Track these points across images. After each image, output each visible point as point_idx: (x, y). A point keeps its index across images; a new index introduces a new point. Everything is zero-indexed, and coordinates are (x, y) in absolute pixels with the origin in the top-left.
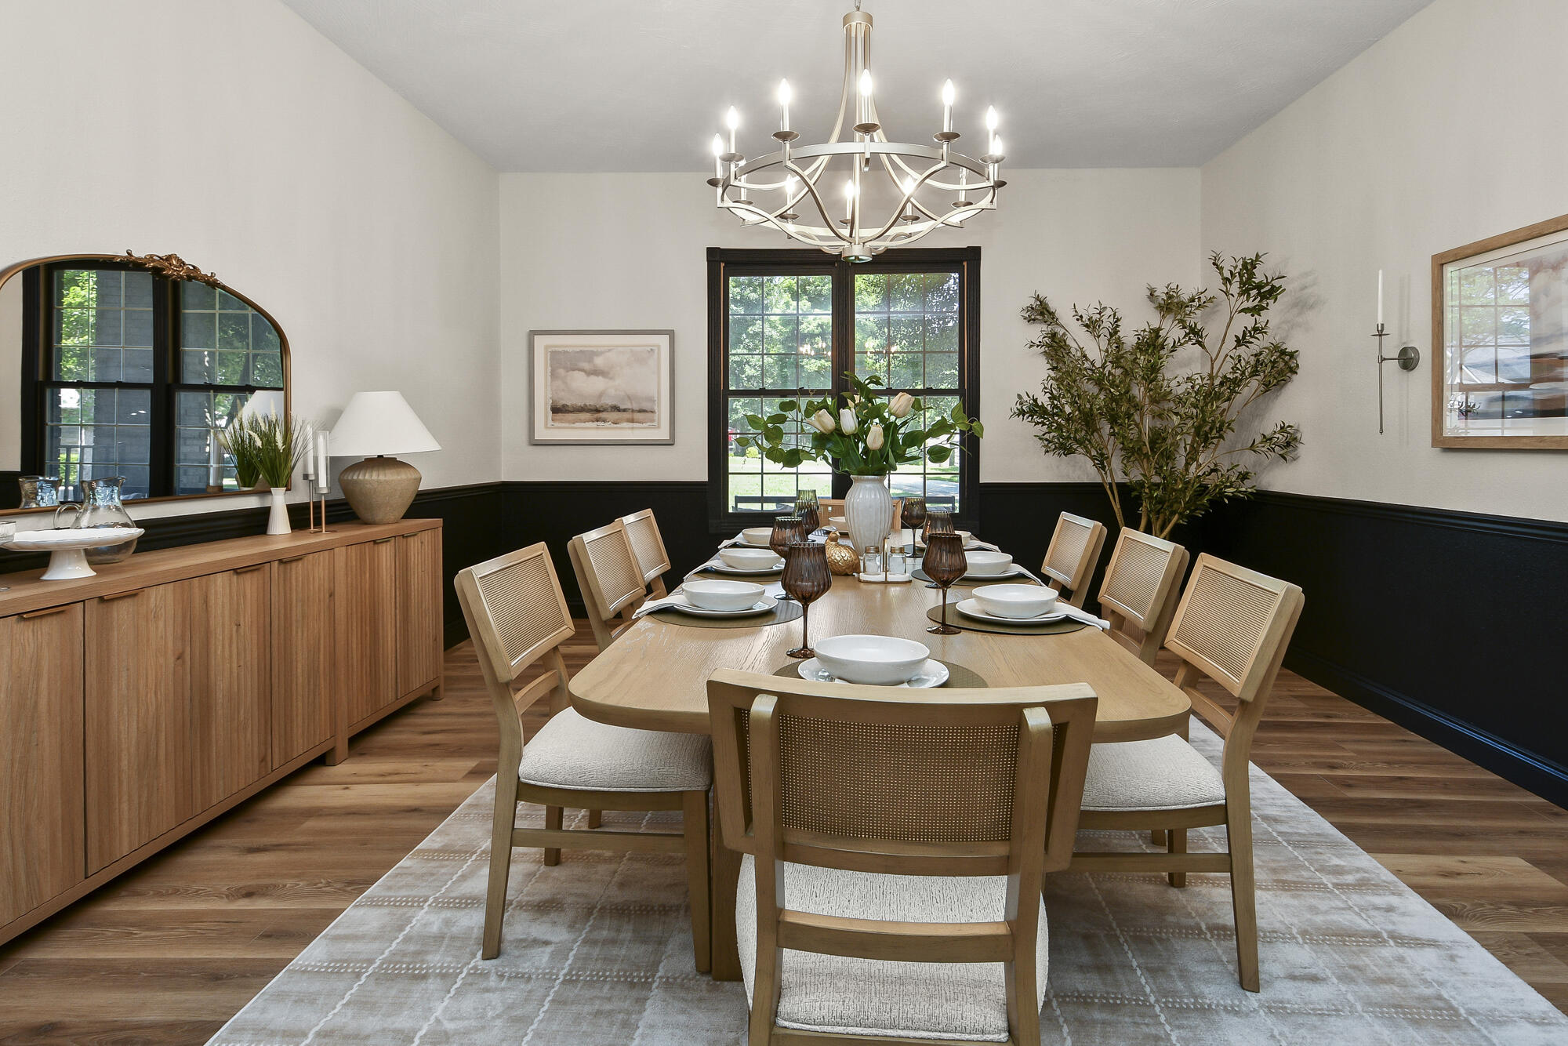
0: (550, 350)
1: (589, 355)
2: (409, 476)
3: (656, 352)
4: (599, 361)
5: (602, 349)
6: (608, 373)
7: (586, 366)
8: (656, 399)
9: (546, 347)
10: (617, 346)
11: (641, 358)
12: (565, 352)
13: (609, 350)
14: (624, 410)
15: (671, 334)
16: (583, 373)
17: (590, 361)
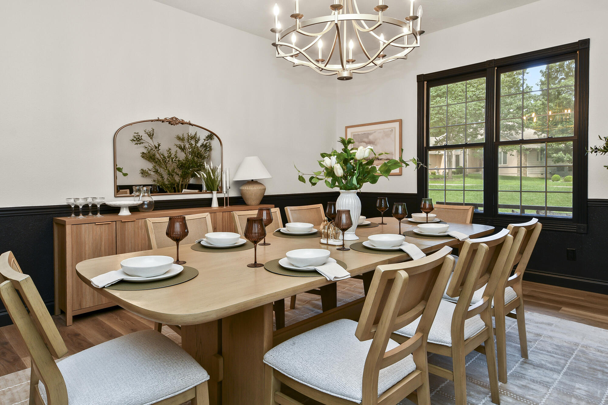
0: (353, 134)
1: (367, 135)
2: (261, 188)
3: (394, 130)
4: (371, 137)
5: (371, 132)
6: (375, 142)
7: (366, 140)
8: (394, 153)
9: (352, 133)
10: (378, 130)
11: (387, 134)
12: (358, 134)
13: (375, 132)
14: (381, 159)
15: (401, 121)
16: (365, 143)
17: (367, 137)
